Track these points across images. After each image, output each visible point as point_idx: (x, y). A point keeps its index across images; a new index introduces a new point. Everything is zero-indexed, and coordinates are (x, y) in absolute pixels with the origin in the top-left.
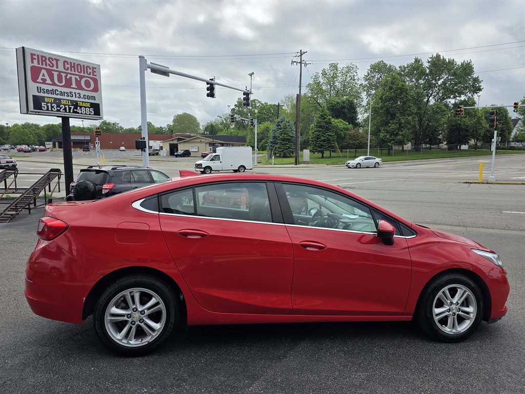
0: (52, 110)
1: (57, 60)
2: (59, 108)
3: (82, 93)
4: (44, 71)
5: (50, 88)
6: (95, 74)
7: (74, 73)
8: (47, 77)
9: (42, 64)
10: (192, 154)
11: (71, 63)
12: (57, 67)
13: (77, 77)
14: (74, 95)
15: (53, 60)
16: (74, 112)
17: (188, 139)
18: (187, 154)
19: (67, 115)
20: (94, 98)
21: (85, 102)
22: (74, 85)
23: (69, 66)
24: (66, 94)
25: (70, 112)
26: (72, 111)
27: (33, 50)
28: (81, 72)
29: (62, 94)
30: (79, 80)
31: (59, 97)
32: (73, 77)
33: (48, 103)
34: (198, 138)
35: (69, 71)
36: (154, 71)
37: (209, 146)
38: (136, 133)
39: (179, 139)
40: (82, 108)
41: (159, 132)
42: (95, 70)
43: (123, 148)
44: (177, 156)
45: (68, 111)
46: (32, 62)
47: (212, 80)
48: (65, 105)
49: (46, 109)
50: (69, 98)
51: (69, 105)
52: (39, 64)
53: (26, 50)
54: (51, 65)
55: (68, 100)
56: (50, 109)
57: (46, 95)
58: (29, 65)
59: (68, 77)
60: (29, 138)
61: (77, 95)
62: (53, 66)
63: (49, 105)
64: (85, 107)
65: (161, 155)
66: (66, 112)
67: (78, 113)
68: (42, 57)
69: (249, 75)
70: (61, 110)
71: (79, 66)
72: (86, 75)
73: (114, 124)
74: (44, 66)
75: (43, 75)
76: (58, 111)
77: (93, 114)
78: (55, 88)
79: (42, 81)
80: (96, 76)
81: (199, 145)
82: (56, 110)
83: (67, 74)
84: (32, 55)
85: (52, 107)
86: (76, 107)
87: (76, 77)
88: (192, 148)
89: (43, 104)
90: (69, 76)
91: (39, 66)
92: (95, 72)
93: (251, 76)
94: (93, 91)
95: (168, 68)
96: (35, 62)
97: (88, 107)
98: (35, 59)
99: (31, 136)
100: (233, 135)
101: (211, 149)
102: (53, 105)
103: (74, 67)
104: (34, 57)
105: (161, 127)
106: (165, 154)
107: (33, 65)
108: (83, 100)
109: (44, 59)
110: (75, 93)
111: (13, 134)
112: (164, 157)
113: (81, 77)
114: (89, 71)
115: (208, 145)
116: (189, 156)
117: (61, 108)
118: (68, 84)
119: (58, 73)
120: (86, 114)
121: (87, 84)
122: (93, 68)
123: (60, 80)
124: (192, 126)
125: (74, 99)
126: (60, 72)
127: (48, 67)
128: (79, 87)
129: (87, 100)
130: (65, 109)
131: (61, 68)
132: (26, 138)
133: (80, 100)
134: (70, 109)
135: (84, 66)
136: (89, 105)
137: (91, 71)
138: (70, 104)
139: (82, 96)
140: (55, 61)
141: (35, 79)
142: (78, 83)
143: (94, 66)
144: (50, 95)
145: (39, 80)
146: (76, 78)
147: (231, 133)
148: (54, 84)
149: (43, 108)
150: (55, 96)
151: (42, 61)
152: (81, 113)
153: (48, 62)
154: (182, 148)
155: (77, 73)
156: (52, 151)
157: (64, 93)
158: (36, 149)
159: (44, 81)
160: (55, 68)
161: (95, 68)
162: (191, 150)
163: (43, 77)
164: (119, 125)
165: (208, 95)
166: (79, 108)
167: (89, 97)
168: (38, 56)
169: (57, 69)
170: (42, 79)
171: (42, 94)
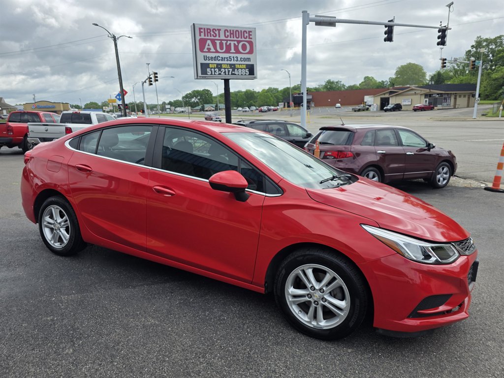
0: (215, 74)
1: (219, 30)
2: (220, 72)
3: (239, 56)
4: (209, 42)
5: (213, 55)
6: (251, 37)
7: (233, 39)
8: (211, 47)
9: (208, 36)
10: (403, 108)
11: (230, 30)
12: (219, 37)
13: (236, 43)
14: (232, 59)
15: (216, 31)
16: (232, 74)
17: (401, 91)
18: (398, 108)
19: (227, 77)
20: (249, 59)
21: (241, 64)
22: (233, 50)
23: (229, 34)
24: (226, 59)
25: (229, 74)
26: (230, 74)
27: (201, 25)
28: (238, 38)
29: (223, 59)
30: (237, 44)
31: (220, 62)
32: (232, 43)
33: (212, 68)
34: (412, 90)
35: (229, 38)
36: (319, 23)
37: (425, 97)
38: (357, 89)
39: (391, 93)
40: (239, 70)
41: (381, 86)
42: (251, 33)
43: (338, 105)
44: (386, 110)
45: (227, 74)
46: (200, 35)
47: (391, 21)
48: (225, 69)
49: (210, 73)
50: (229, 62)
51: (228, 69)
52: (205, 36)
53: (196, 26)
54: (215, 35)
55: (228, 64)
56: (213, 74)
57: (210, 62)
58: (198, 38)
59: (228, 44)
60: (270, 100)
61: (235, 59)
62: (216, 36)
63: (213, 70)
64: (242, 69)
65: (371, 110)
66: (226, 75)
67: (236, 75)
68: (207, 29)
69: (447, 6)
70: (222, 74)
71: (237, 32)
72: (243, 39)
73: (337, 82)
74: (209, 37)
75: (209, 45)
76: (220, 74)
77: (248, 73)
78: (217, 55)
79: (207, 51)
80: (251, 38)
81: (413, 97)
82: (218, 74)
83: (227, 40)
84: (200, 29)
85: (215, 72)
86: (234, 70)
87: (234, 42)
88: (404, 101)
89: (208, 69)
90: (229, 42)
91: (205, 37)
92: (251, 35)
93: (450, 7)
94: (248, 53)
95: (335, 17)
96: (202, 34)
97: (244, 68)
98: (202, 32)
99: (272, 98)
100: (464, 82)
101: (426, 101)
102: (215, 70)
103: (233, 34)
104: (202, 30)
105: (382, 81)
106: (375, 110)
107: (201, 37)
108: (240, 63)
109: (209, 31)
110: (233, 57)
111: (260, 98)
112: (374, 112)
113: (239, 42)
114: (246, 35)
115: (423, 97)
116: (399, 110)
117: (222, 72)
118: (228, 50)
119: (220, 41)
120: (242, 75)
121: (244, 47)
122: (249, 32)
123: (221, 48)
124: (417, 77)
125: (232, 62)
126: (221, 40)
127: (212, 38)
128: (237, 52)
129: (243, 63)
130: (225, 72)
131: (222, 37)
132: (268, 100)
133: (238, 62)
134: (229, 71)
135: (241, 31)
136: (244, 66)
137: (247, 35)
138: (229, 67)
139: (239, 59)
140: (217, 31)
141: (202, 50)
142: (236, 47)
143: (250, 30)
144: (214, 62)
145: (205, 50)
146: (234, 44)
147: (462, 80)
148: (217, 52)
149: (208, 73)
150: (217, 62)
151: (208, 33)
152: (238, 75)
153: (212, 33)
154: (393, 102)
155: (235, 39)
156: (282, 110)
157: (225, 58)
158: (271, 109)
159: (209, 50)
160: (217, 38)
161: (251, 32)
162: (403, 103)
163: (209, 47)
164: (342, 83)
165: (385, 40)
166: (236, 70)
167: (245, 59)
168: (204, 29)
169: (219, 38)
170: (208, 49)
171: (207, 62)
